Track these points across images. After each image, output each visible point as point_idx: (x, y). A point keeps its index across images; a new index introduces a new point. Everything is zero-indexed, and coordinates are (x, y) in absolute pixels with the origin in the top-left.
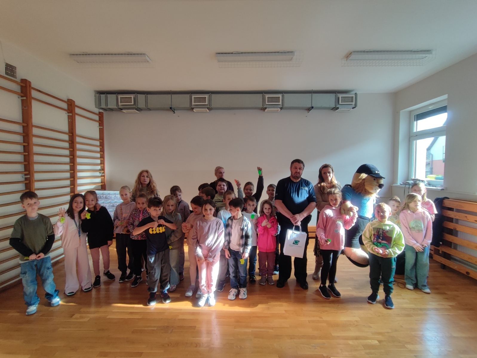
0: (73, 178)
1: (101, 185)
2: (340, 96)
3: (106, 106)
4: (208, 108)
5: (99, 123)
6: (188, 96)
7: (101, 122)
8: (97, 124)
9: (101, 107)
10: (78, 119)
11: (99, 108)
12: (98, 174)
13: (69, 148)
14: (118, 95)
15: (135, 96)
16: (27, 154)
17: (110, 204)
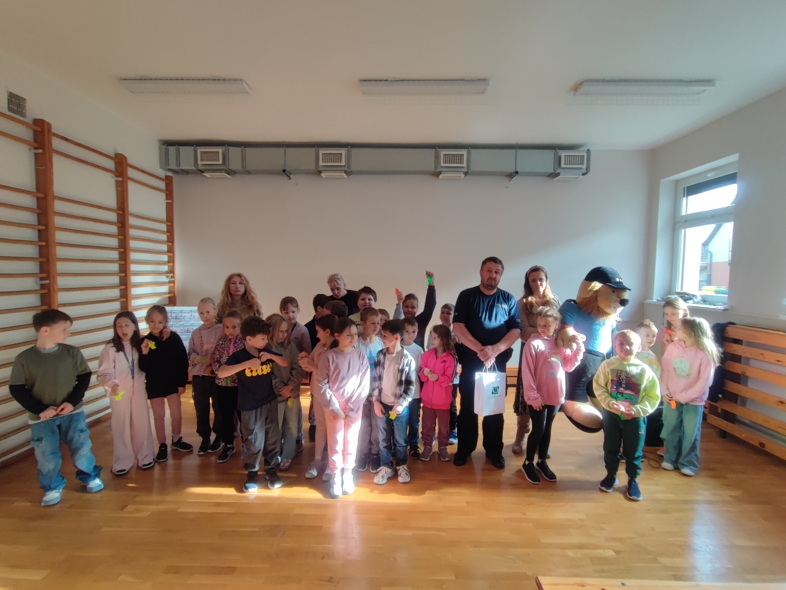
0: (124, 284)
1: (169, 297)
2: (563, 154)
3: (177, 166)
4: (345, 172)
5: (166, 194)
6: (312, 151)
7: (169, 192)
8: (163, 196)
9: (170, 168)
10: (132, 187)
11: (166, 170)
12: (164, 279)
13: (117, 234)
14: (198, 147)
15: (224, 150)
16: (44, 244)
17: (182, 328)
